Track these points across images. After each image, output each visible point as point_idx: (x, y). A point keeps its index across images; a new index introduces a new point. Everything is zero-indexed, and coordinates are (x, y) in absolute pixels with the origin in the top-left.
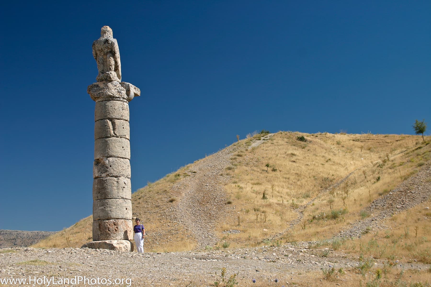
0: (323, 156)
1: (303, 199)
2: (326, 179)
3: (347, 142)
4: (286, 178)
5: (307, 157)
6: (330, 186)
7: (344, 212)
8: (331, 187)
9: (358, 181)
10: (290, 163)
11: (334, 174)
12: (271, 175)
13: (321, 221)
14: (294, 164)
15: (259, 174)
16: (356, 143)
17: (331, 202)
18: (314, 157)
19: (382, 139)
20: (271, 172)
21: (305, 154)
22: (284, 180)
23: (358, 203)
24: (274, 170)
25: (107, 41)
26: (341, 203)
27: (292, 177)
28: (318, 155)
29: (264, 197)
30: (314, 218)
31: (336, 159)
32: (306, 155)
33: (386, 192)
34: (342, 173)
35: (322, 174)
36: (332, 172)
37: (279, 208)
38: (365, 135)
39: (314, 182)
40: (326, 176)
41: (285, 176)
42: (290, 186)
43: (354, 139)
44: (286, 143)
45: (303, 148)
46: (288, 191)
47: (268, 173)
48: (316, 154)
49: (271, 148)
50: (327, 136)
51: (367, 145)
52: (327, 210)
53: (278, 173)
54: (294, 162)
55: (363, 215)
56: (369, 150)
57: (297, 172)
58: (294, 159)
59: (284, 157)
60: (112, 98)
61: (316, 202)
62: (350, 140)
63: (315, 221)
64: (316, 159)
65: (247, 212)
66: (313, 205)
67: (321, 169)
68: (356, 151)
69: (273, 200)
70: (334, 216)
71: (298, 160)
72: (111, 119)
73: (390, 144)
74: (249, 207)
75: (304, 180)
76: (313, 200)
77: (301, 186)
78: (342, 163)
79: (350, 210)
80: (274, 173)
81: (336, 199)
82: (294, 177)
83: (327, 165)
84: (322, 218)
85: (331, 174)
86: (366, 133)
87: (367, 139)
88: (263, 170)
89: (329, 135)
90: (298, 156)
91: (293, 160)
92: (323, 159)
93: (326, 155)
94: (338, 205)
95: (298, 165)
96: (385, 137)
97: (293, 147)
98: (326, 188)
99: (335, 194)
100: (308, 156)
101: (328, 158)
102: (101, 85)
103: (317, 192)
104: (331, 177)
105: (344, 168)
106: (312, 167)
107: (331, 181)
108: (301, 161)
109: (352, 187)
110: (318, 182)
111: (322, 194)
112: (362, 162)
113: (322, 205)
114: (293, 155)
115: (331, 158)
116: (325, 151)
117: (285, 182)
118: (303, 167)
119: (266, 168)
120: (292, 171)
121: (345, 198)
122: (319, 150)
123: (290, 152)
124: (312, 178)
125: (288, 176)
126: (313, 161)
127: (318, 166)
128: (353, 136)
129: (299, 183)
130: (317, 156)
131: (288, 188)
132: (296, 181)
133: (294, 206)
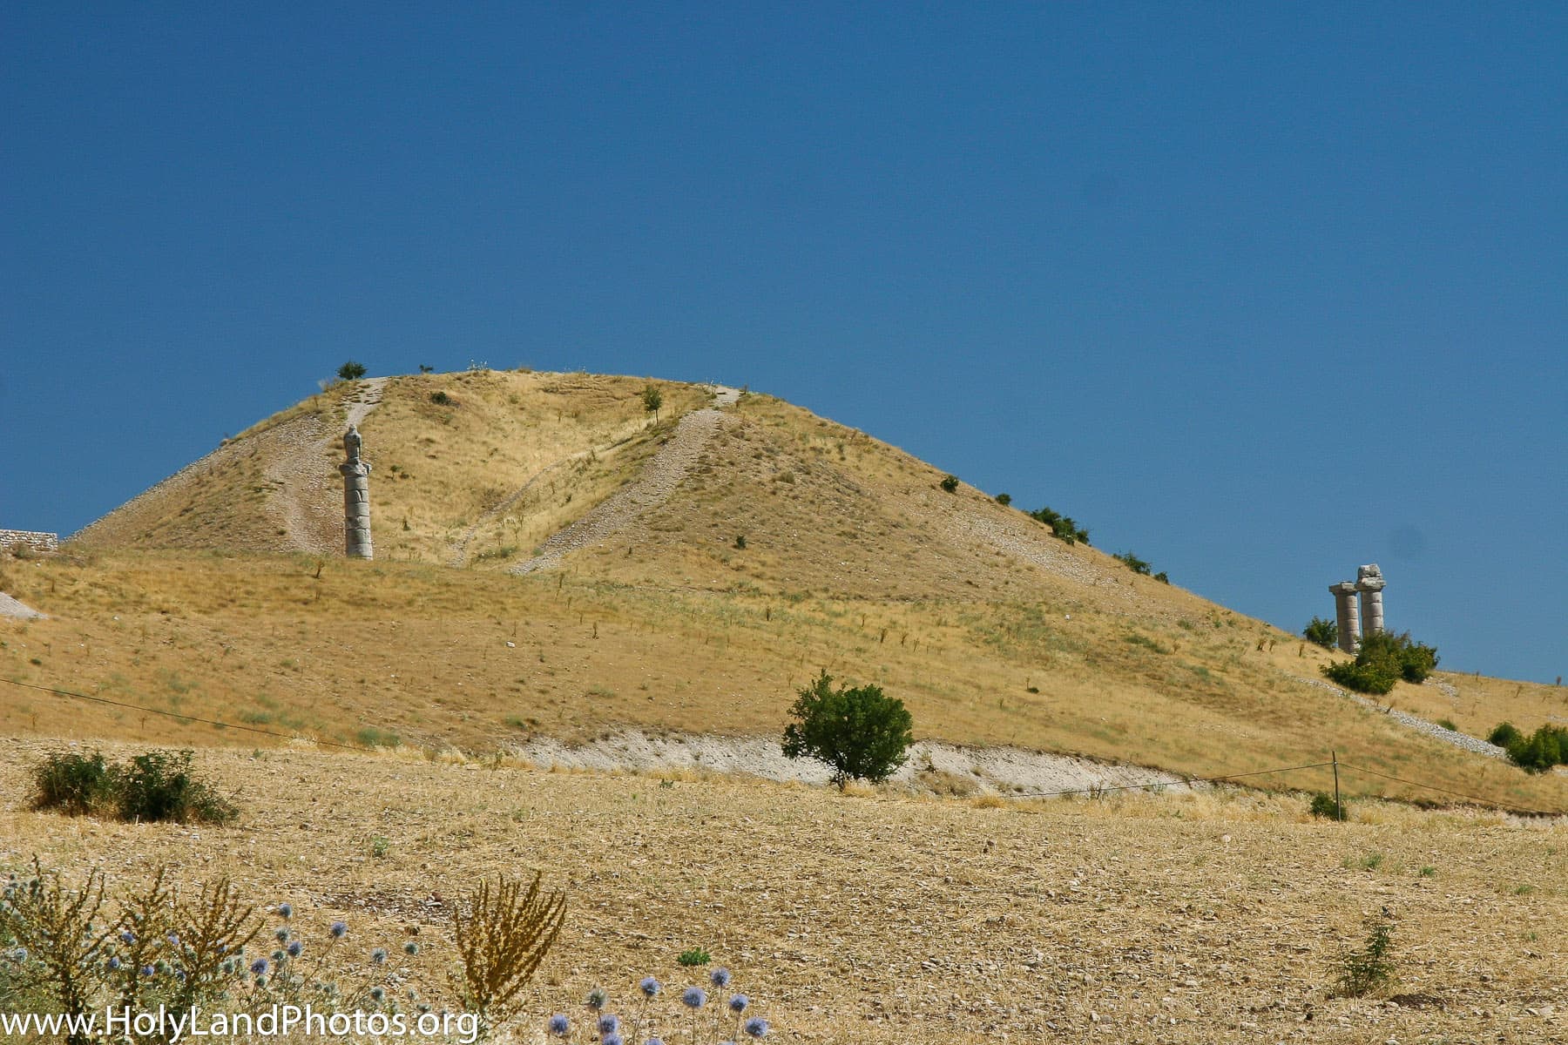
0: (484, 443)
1: (458, 529)
2: (490, 493)
3: (531, 397)
4: (425, 492)
5: (456, 446)
6: (497, 504)
7: (515, 550)
8: (499, 507)
9: (542, 497)
10: (429, 460)
11: (504, 481)
12: (401, 486)
13: (488, 560)
14: (435, 462)
15: (381, 485)
16: (552, 398)
17: (500, 535)
18: (467, 445)
19: (606, 386)
20: (398, 479)
21: (450, 437)
22: (423, 495)
23: (534, 537)
24: (404, 476)
25: (355, 436)
26: (512, 537)
27: (436, 489)
28: (475, 439)
29: (406, 528)
30: (480, 556)
31: (507, 447)
32: (454, 440)
33: (568, 524)
34: (518, 478)
35: (483, 483)
36: (500, 478)
37: (431, 544)
38: (573, 374)
39: (471, 497)
40: (490, 486)
41: (423, 487)
42: (433, 505)
43: (548, 386)
44: (413, 413)
45: (446, 423)
46: (432, 514)
47: (395, 482)
48: (472, 437)
49: (388, 426)
50: (489, 379)
51: (573, 401)
52: (495, 547)
53: (410, 481)
54: (434, 457)
55: (537, 553)
56: (576, 416)
57: (442, 479)
58: (432, 451)
59: (415, 448)
60: (360, 476)
61: (478, 533)
62: (538, 390)
63: (482, 560)
64: (472, 450)
65: (393, 548)
66: (476, 538)
67: (480, 471)
68: (548, 420)
69: (419, 532)
70: (504, 554)
71: (441, 452)
72: (359, 490)
73: (620, 402)
74: (393, 542)
75: (453, 494)
76: (473, 530)
77: (451, 507)
78: (519, 457)
79: (523, 547)
80: (405, 482)
81: (506, 531)
82: (437, 488)
83: (492, 462)
84: (487, 556)
85: (499, 482)
86: (574, 371)
87: (575, 388)
88: (387, 477)
89: (495, 375)
90: (439, 443)
91: (432, 453)
92: (484, 448)
93: (489, 439)
94: (509, 541)
95: (441, 464)
96: (615, 381)
97: (428, 422)
98: (491, 509)
99: (505, 521)
100: (457, 442)
101: (492, 448)
102: (351, 466)
103: (476, 517)
104: (498, 488)
105: (522, 469)
106: (466, 468)
107: (499, 495)
108: (445, 455)
109: (531, 510)
110: (478, 497)
111: (485, 519)
112: (556, 454)
113: (488, 539)
114: (429, 441)
115: (498, 445)
116: (487, 428)
117: (425, 499)
118: (451, 468)
119: (390, 473)
120: (434, 478)
121: (519, 529)
122: (476, 425)
123: (424, 436)
124: (468, 491)
125: (427, 487)
126: (466, 455)
127: (476, 466)
128: (545, 379)
129: (446, 500)
130: (472, 442)
131: (431, 509)
132: (441, 496)
133: (450, 541)
